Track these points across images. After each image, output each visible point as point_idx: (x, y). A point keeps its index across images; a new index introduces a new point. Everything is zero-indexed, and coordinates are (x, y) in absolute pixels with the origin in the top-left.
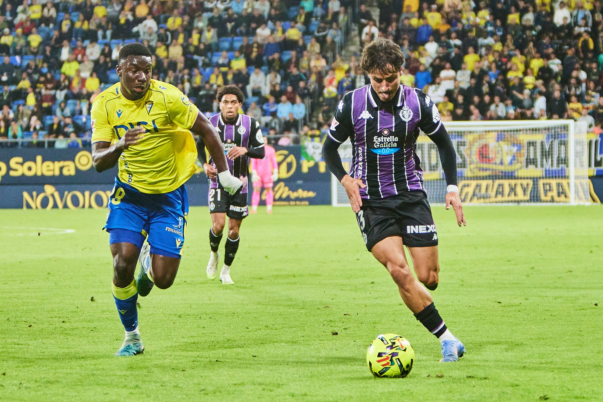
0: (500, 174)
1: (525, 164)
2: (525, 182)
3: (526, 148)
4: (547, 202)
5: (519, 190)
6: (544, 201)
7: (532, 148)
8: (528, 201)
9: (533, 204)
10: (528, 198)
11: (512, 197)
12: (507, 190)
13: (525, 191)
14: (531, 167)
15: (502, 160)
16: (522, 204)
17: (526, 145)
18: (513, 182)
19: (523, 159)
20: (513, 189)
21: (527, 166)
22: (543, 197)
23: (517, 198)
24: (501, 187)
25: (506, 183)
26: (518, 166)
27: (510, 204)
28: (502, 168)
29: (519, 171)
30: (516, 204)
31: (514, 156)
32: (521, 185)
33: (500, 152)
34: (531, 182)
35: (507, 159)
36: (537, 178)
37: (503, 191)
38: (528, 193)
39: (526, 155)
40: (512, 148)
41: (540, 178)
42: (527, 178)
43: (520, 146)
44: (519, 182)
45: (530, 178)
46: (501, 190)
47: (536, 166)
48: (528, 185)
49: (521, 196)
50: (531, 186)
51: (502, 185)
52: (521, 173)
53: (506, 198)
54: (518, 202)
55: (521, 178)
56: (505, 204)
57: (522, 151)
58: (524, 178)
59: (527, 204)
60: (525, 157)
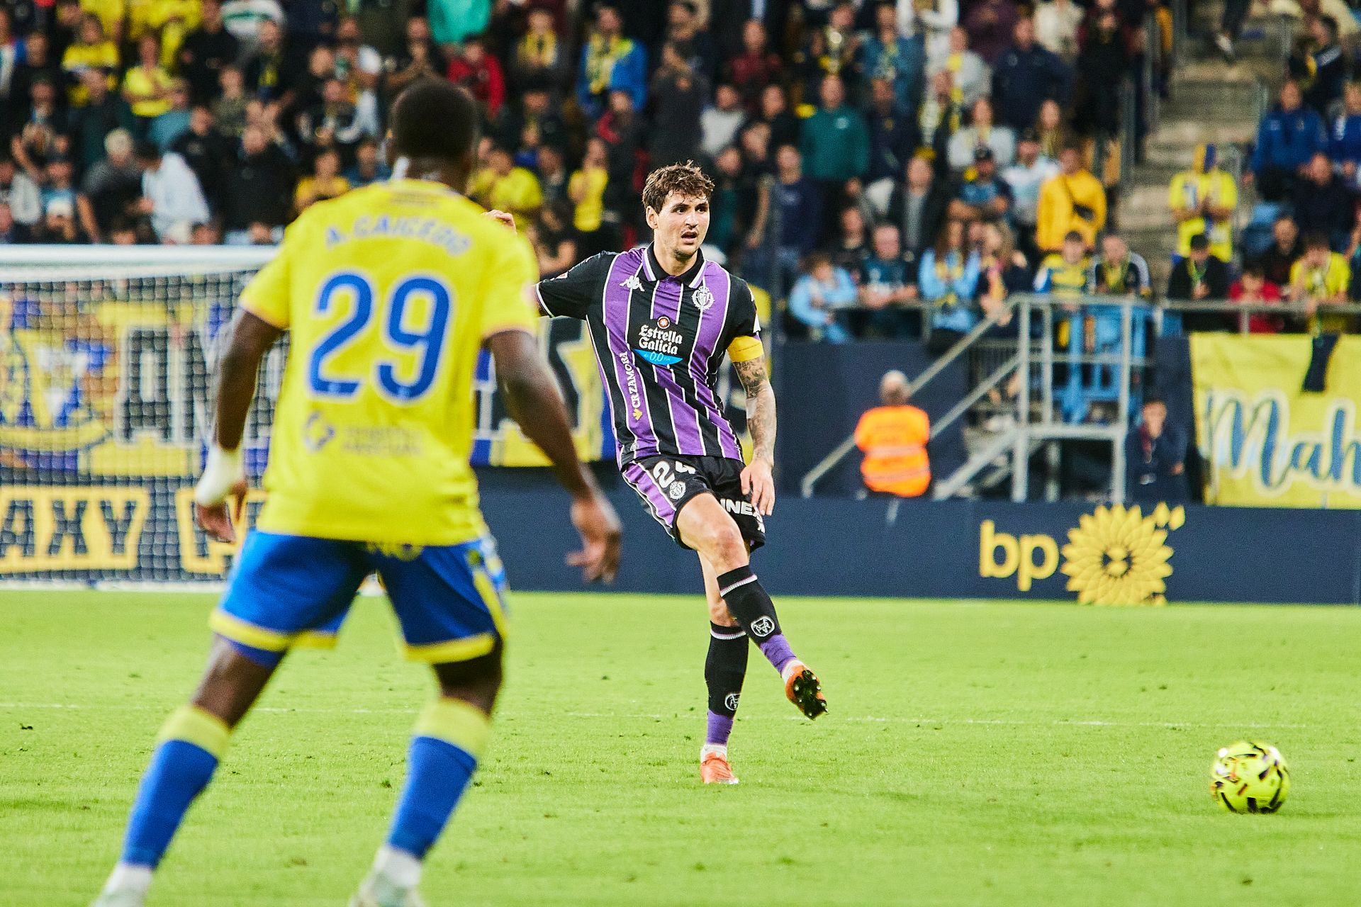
0: (18, 464)
1: (118, 425)
2: (118, 497)
3: (124, 358)
4: (204, 577)
5: (94, 528)
6: (192, 576)
7: (149, 360)
8: (126, 574)
9: (147, 587)
10: (127, 561)
11: (67, 559)
12: (45, 526)
13: (117, 533)
14: (147, 436)
15: (26, 405)
16: (104, 586)
17: (124, 348)
18: (70, 495)
19: (114, 403)
20: (70, 525)
21: (128, 432)
22: (190, 561)
23: (81, 563)
24: (19, 518)
25: (42, 497)
26: (94, 429)
27: (57, 585)
28: (26, 438)
29: (96, 452)
30: (78, 586)
31: (76, 392)
32: (105, 507)
33: (19, 375)
34: (141, 497)
35: (49, 403)
36: (165, 481)
37: (29, 533)
38: (131, 541)
39: (124, 386)
40: (67, 357)
41: (178, 480)
42: (127, 481)
43: (102, 353)
44: (93, 495)
45: (140, 482)
46: (18, 527)
47: (166, 431)
48: (130, 507)
49: (100, 554)
50: (140, 515)
51: (27, 507)
52: (102, 461)
53: (41, 561)
54: (90, 576)
55: (101, 481)
56: (34, 586)
57: (108, 372)
58: (114, 481)
59: (125, 587)
60: (120, 397)
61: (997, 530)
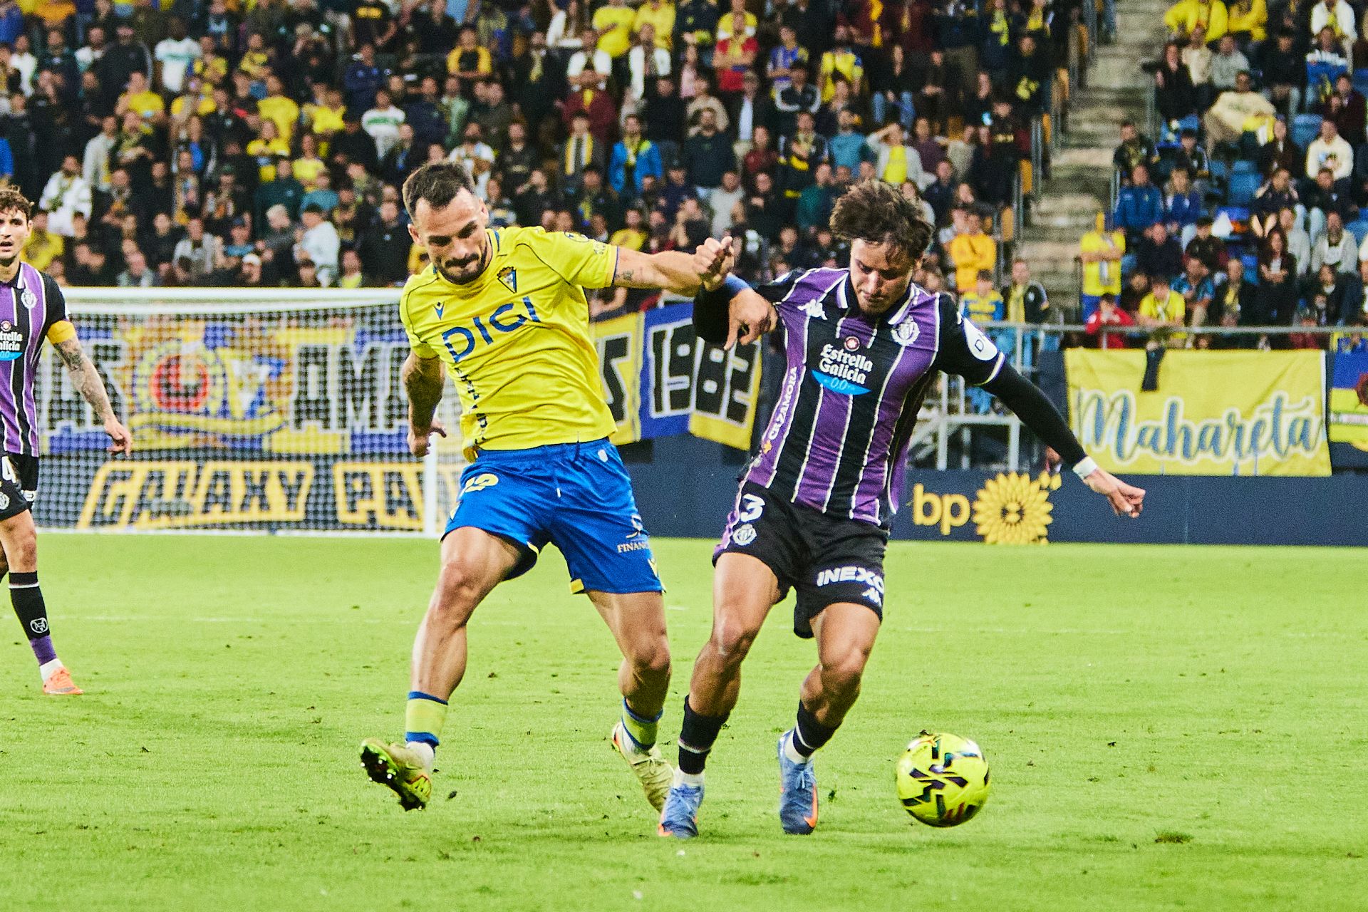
0: (220, 445)
1: (291, 417)
2: (291, 469)
3: (295, 369)
4: (354, 527)
5: (274, 492)
6: (345, 527)
7: (313, 370)
8: (298, 525)
9: (312, 534)
10: (299, 515)
11: (254, 514)
12: (238, 490)
13: (291, 496)
14: (312, 425)
15: (225, 402)
16: (281, 533)
17: (295, 360)
18: (257, 468)
19: (288, 402)
20: (257, 490)
21: (298, 422)
22: (344, 515)
23: (265, 516)
24: (221, 483)
25: (236, 469)
26: (274, 420)
27: (247, 533)
28: (225, 426)
29: (275, 436)
30: (264, 533)
31: (260, 394)
32: (282, 476)
33: (220, 381)
34: (308, 468)
35: (241, 401)
36: (326, 457)
37: (227, 495)
38: (301, 500)
39: (296, 389)
40: (255, 368)
41: (335, 457)
42: (299, 458)
43: (279, 366)
44: (274, 467)
45: (308, 458)
46: (220, 490)
47: (327, 420)
48: (300, 477)
49: (278, 510)
50: (308, 481)
51: (226, 477)
52: (283, 442)
53: (236, 516)
54: (272, 526)
55: (280, 458)
56: (231, 533)
57: (284, 379)
58: (289, 458)
59: (297, 533)
60: (294, 397)
61: (926, 491)
